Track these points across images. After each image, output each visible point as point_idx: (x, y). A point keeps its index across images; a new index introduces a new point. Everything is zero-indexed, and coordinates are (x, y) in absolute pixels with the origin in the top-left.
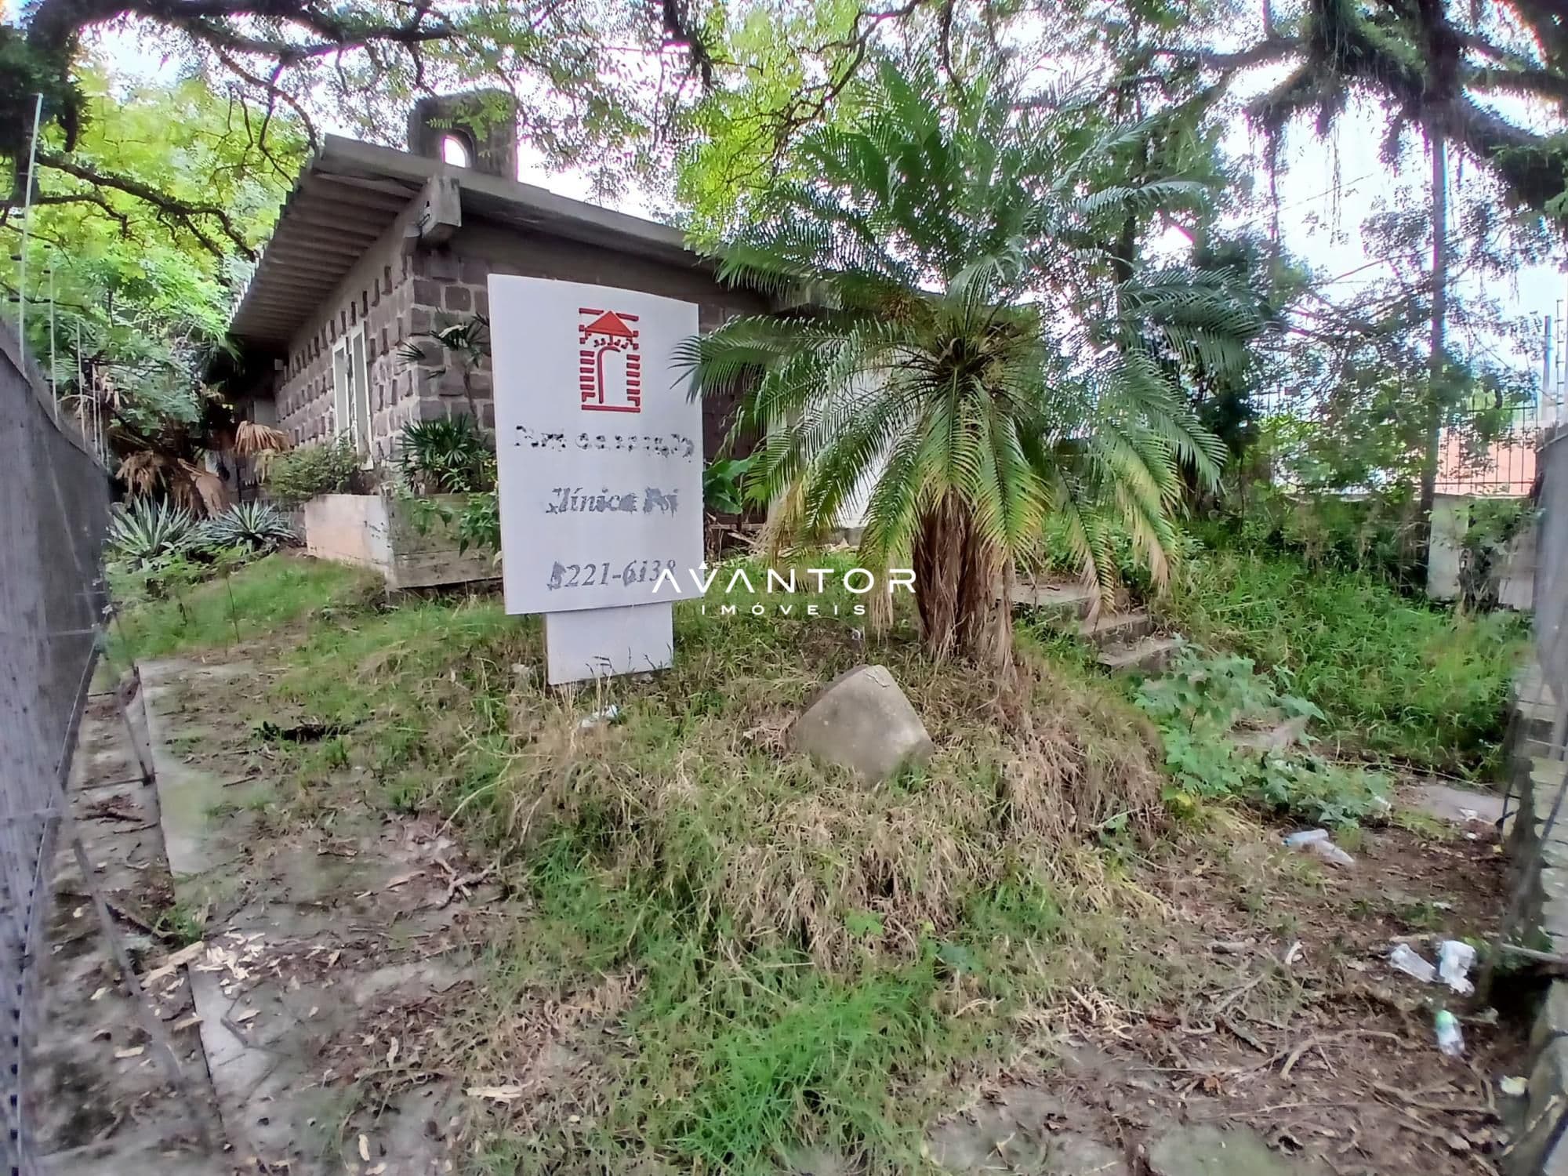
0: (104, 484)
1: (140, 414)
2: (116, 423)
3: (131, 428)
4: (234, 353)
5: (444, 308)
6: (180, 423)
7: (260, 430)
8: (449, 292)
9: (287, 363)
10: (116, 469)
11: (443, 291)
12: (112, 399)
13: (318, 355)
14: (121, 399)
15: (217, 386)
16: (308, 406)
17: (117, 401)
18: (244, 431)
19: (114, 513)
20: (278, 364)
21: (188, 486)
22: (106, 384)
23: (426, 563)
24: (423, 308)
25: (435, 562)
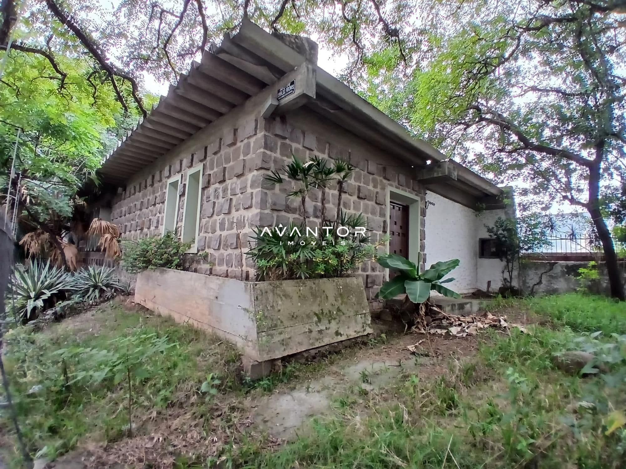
0: (12, 248)
1: (40, 209)
2: (25, 213)
3: (34, 217)
4: (97, 182)
5: (278, 155)
6: (59, 216)
7: (104, 223)
8: (283, 145)
9: (125, 190)
10: (19, 239)
11: (279, 144)
12: (26, 200)
13: (152, 185)
14: (30, 200)
15: (83, 198)
16: (138, 213)
17: (28, 201)
18: (95, 223)
19: (17, 269)
20: (120, 190)
21: (59, 251)
22: (24, 191)
23: (277, 338)
24: (268, 152)
25: (282, 337)
